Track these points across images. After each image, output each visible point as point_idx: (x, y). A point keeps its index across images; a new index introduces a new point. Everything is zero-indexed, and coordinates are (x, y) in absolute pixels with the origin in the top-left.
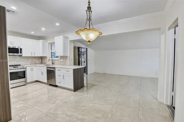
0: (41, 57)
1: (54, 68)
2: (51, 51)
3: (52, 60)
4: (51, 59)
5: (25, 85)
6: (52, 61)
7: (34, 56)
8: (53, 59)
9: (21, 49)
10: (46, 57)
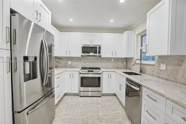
0: (127, 58)
1: (139, 86)
2: (141, 48)
3: (141, 64)
4: (138, 62)
5: (100, 97)
6: (140, 66)
7: (115, 57)
8: (143, 62)
9: (100, 48)
10: (132, 58)
